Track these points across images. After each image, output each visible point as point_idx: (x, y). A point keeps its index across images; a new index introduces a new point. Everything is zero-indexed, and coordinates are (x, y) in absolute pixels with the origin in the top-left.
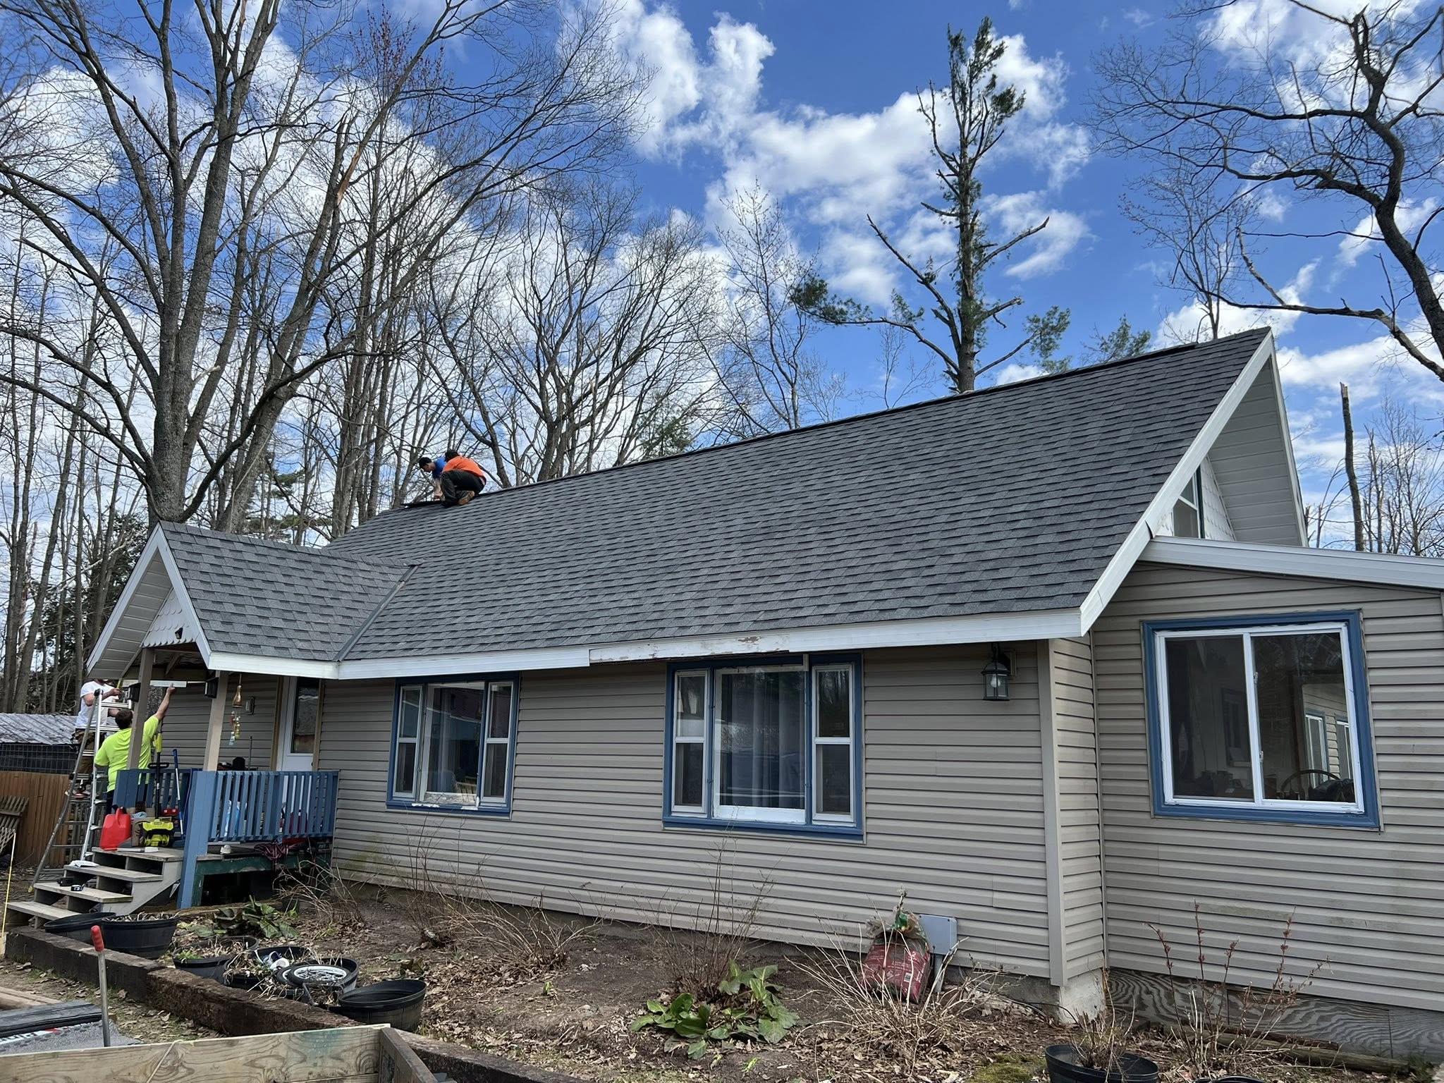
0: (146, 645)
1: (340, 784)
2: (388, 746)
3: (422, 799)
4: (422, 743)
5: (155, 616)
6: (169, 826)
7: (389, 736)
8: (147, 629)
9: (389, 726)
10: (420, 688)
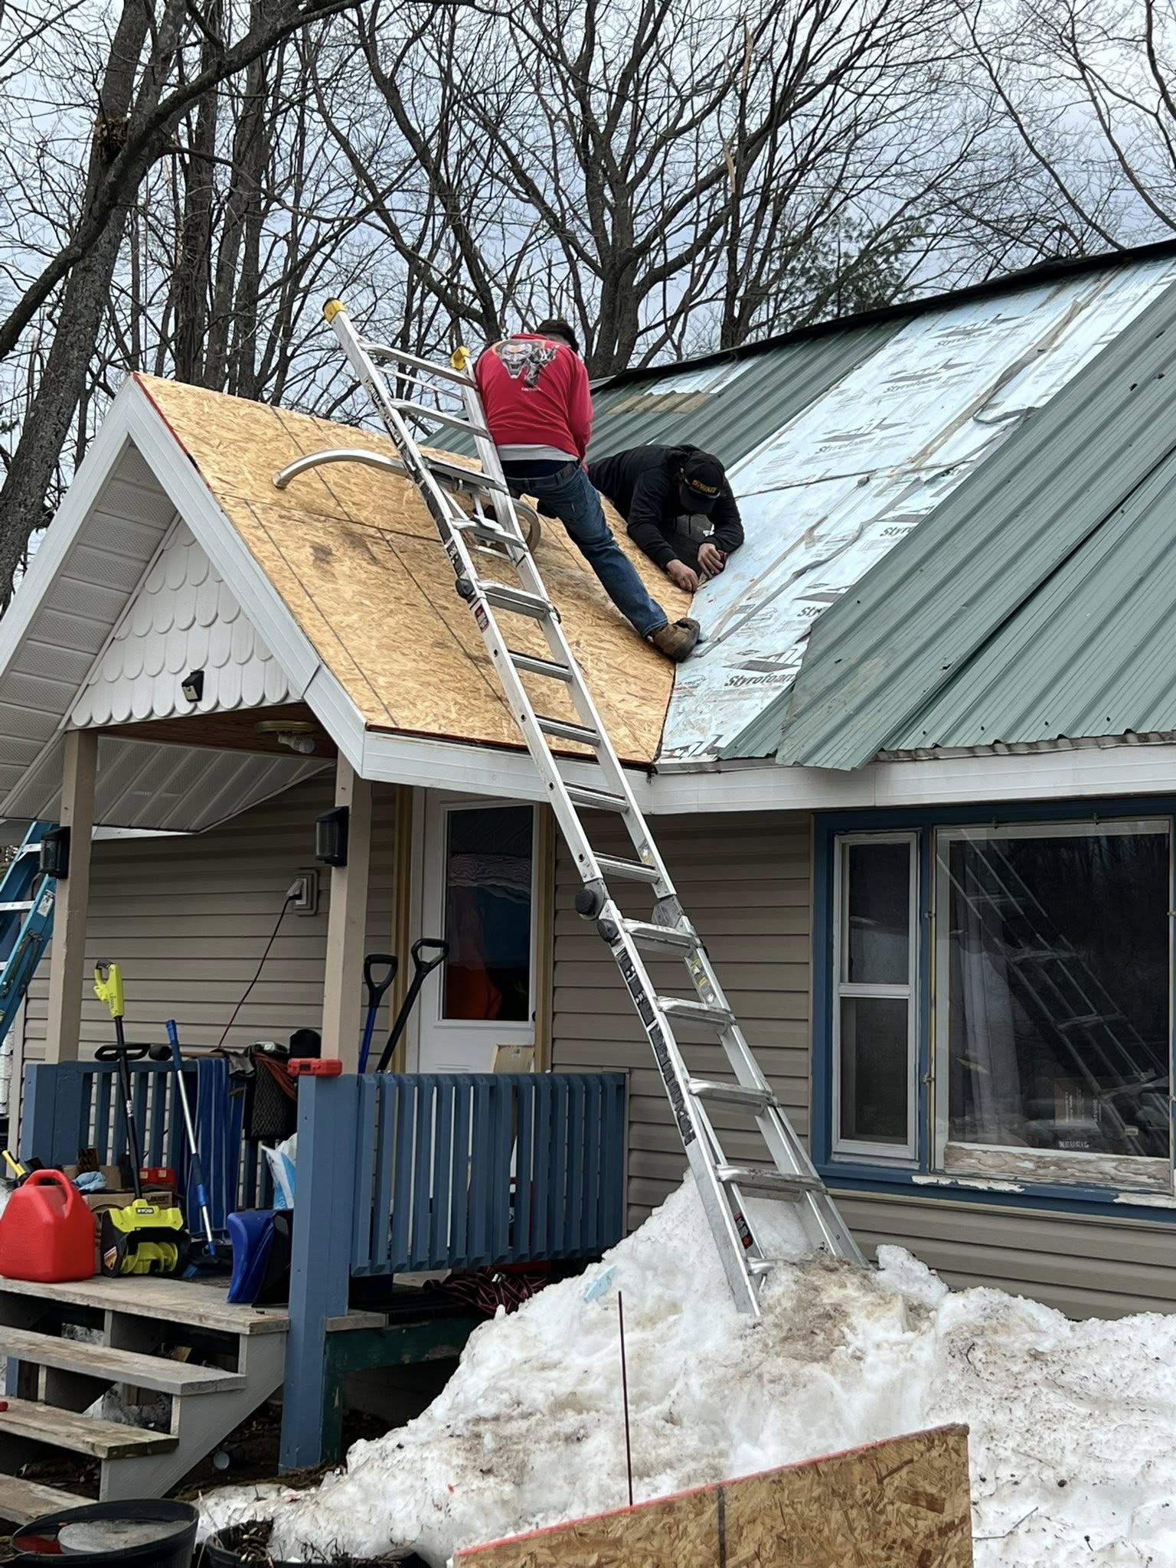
0: (79, 721)
1: (631, 1111)
2: (804, 1007)
3: (939, 1164)
4: (927, 1001)
5: (103, 641)
6: (172, 1218)
7: (805, 979)
8: (81, 676)
9: (804, 951)
10: (909, 838)
